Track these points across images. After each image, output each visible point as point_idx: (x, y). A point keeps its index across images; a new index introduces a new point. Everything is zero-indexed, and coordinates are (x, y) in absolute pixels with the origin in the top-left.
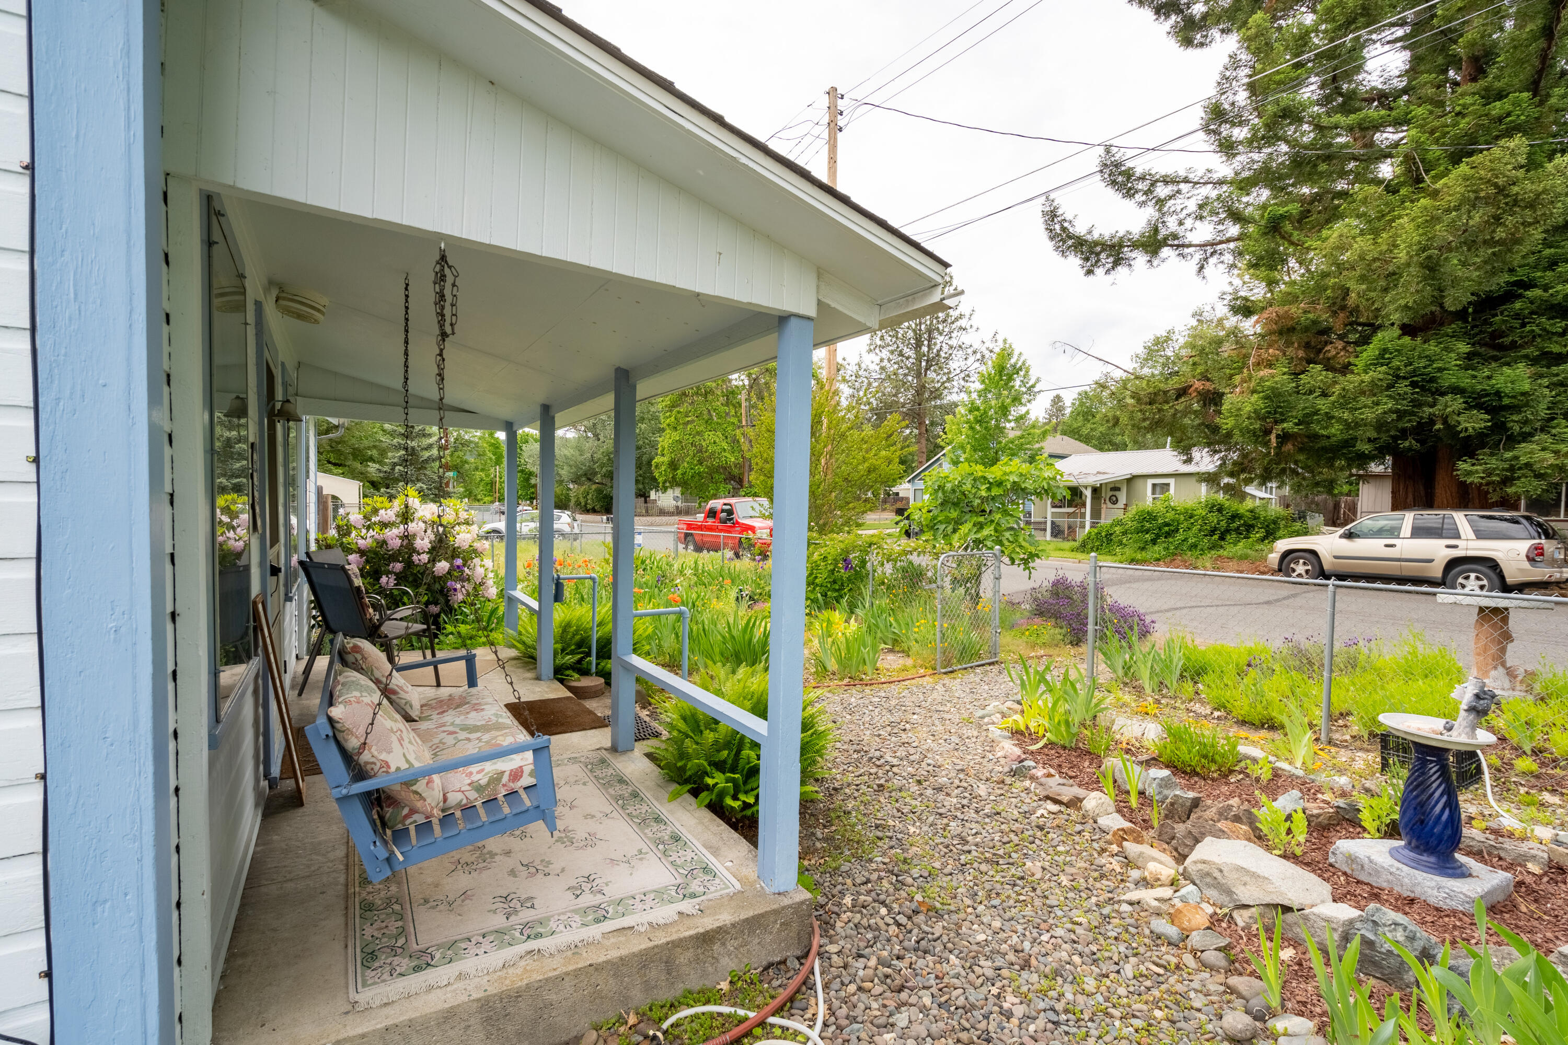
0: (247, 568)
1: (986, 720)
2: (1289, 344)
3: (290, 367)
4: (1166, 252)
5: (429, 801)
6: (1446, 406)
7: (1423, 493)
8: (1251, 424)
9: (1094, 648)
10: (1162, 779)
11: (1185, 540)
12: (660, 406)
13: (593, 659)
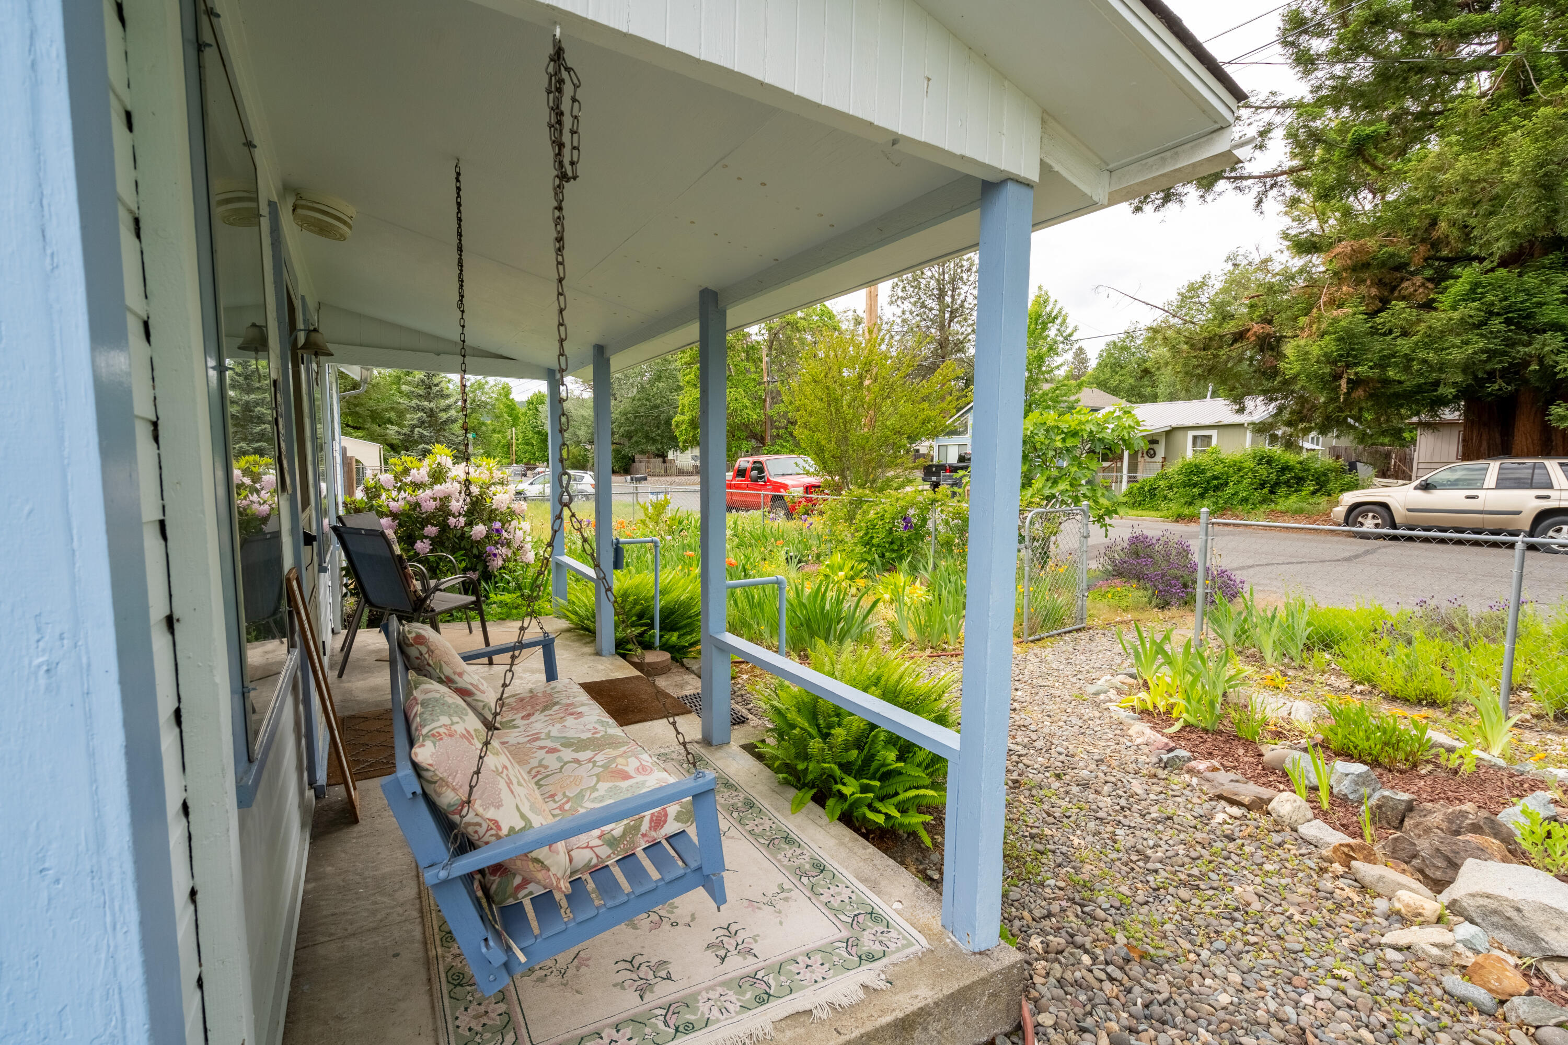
0: (277, 535)
1: (1102, 697)
2: (1360, 282)
3: (311, 304)
4: (1221, 185)
5: (553, 870)
6: (1544, 345)
7: (1498, 441)
8: (1320, 368)
9: (1204, 613)
10: (1359, 776)
11: (1236, 493)
12: (678, 364)
13: (657, 631)
